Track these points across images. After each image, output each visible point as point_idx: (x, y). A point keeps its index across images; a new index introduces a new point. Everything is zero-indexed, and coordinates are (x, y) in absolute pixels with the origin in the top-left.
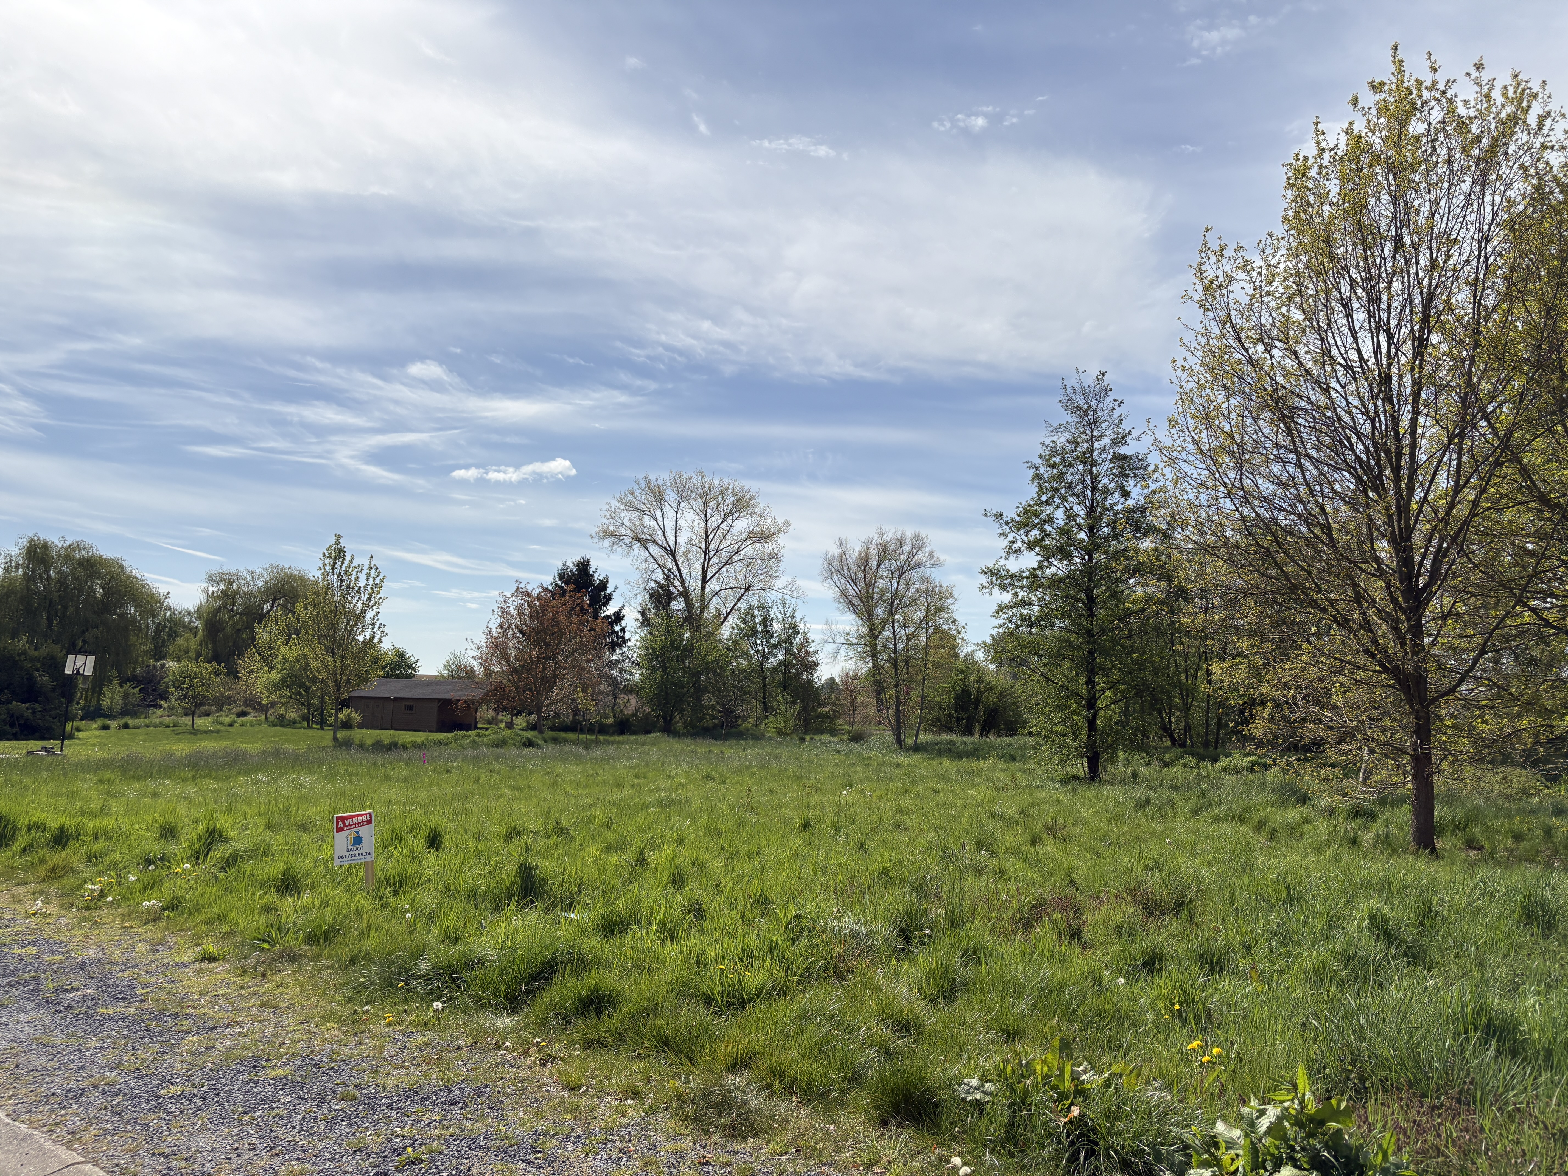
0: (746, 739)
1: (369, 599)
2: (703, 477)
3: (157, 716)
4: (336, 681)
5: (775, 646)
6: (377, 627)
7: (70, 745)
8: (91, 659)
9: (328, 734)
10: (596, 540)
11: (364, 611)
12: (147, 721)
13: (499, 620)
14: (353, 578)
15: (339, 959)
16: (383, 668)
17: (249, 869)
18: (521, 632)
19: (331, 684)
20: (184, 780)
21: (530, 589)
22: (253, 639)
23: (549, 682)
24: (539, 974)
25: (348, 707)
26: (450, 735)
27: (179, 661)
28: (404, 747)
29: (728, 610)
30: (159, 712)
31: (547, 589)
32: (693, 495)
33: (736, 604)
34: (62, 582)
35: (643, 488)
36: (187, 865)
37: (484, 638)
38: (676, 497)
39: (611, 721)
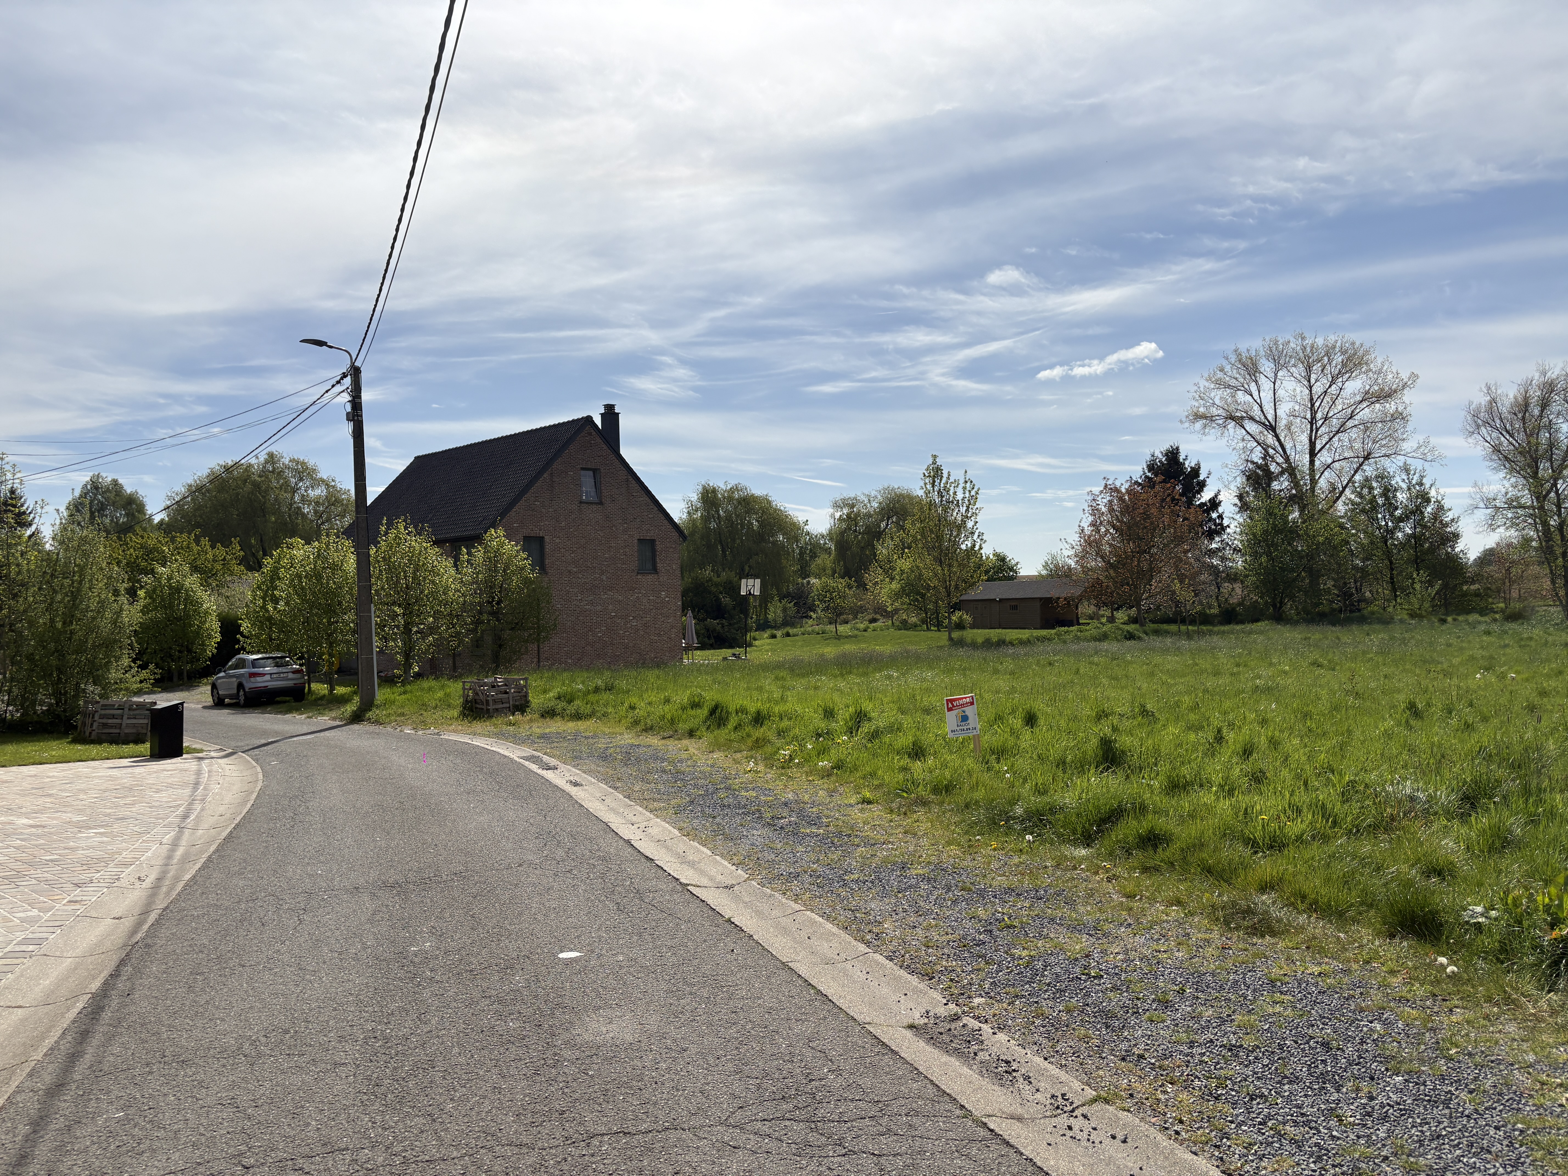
0: (1370, 623)
1: (967, 510)
2: (1303, 339)
3: (809, 625)
4: (946, 588)
5: (1401, 519)
6: (976, 535)
7: (751, 652)
8: (758, 582)
9: (944, 635)
10: (1187, 425)
11: (964, 522)
12: (802, 630)
13: (1091, 519)
14: (951, 492)
15: (957, 806)
16: (987, 572)
17: (887, 740)
18: (1114, 527)
19: (942, 590)
20: (835, 677)
21: (1118, 484)
22: (875, 555)
23: (1148, 575)
24: (1109, 817)
25: (959, 610)
26: (1053, 631)
27: (820, 578)
28: (1011, 643)
29: (1345, 483)
30: (810, 622)
31: (1136, 483)
32: (1293, 361)
33: (1354, 475)
34: (728, 518)
35: (1233, 362)
36: (845, 738)
37: (1076, 537)
38: (1273, 366)
39: (1215, 611)
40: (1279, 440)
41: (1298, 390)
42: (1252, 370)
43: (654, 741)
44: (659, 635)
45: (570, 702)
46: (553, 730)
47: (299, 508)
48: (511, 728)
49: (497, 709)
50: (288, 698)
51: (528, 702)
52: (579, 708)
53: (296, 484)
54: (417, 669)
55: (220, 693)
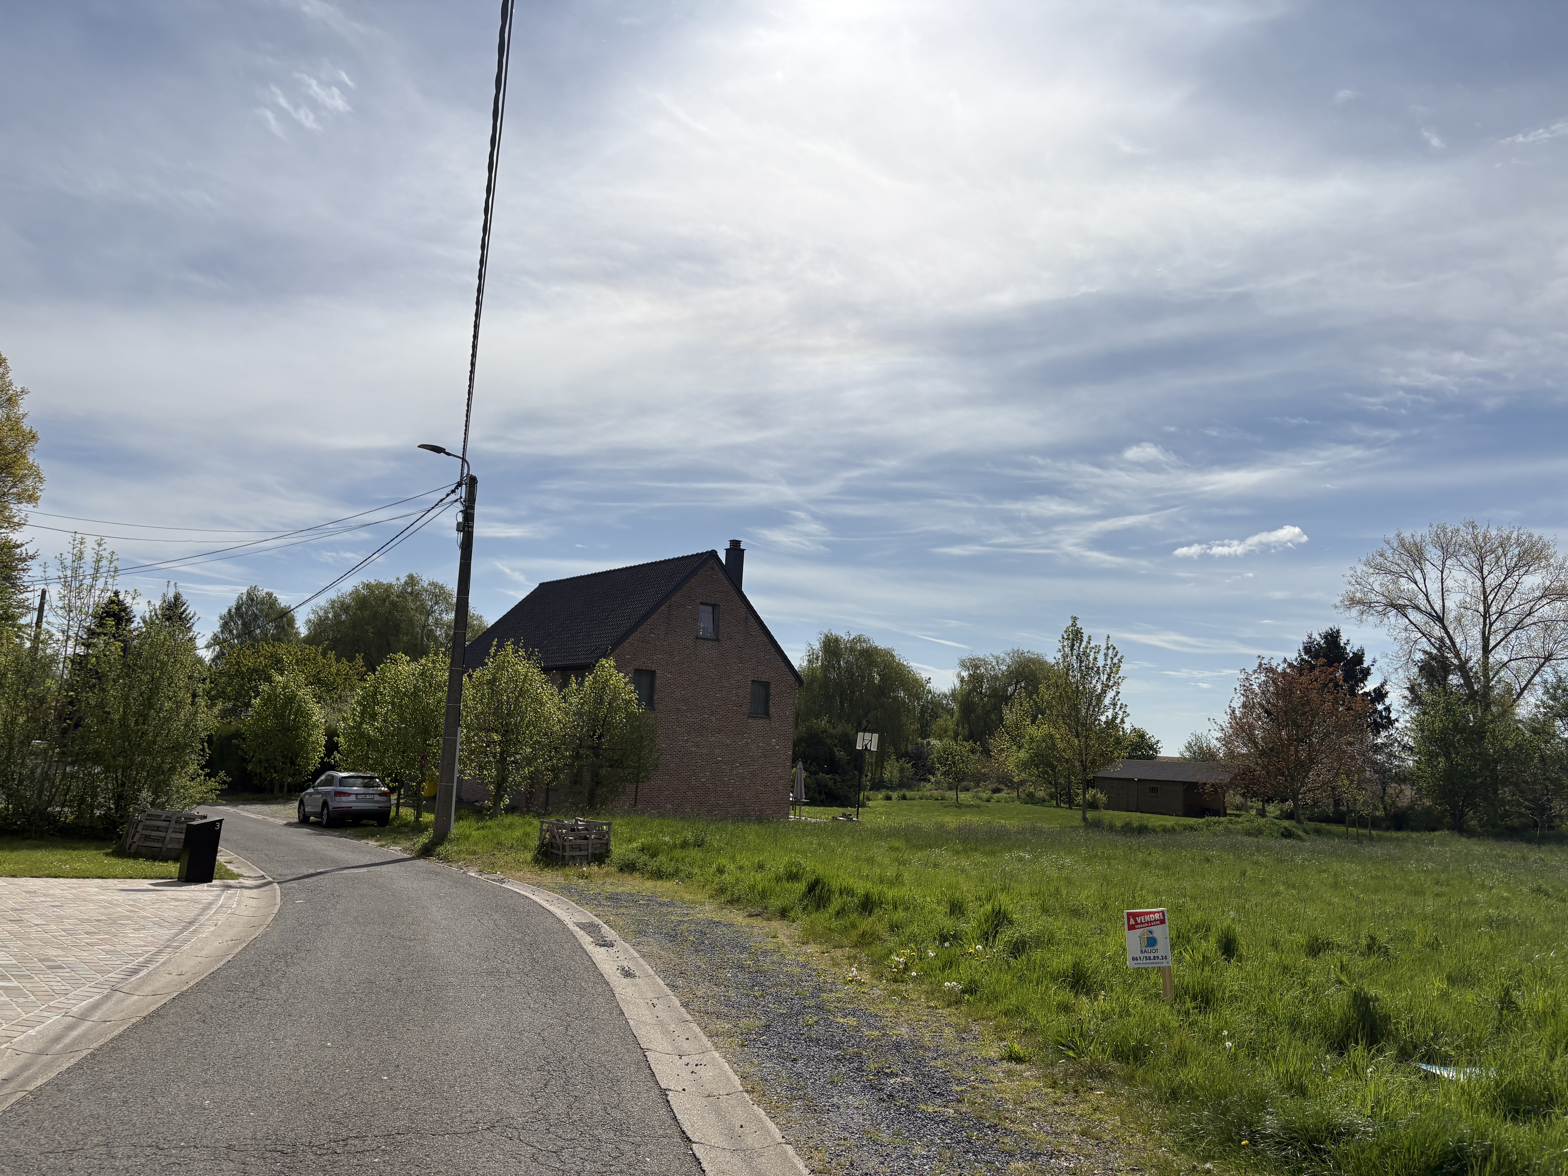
1: (1108, 679)
2: (1474, 527)
3: (927, 789)
4: (1082, 762)
6: (1118, 707)
7: (863, 813)
8: (876, 736)
9: (1078, 814)
10: (1342, 609)
11: (1104, 691)
12: (920, 793)
13: (1242, 699)
14: (1091, 658)
15: (1158, 1088)
16: (1126, 749)
17: (1038, 958)
18: (1266, 711)
19: (1077, 764)
20: (958, 852)
21: (1273, 665)
22: (1001, 719)
23: (1304, 767)
25: (1093, 787)
26: (1201, 820)
27: (941, 740)
28: (1154, 831)
29: (1523, 685)
30: (928, 785)
31: (1290, 665)
32: (1463, 551)
33: (1533, 677)
34: (849, 670)
35: (1395, 547)
36: (979, 947)
37: (1227, 718)
38: (1440, 553)
39: (1380, 813)
40: (1447, 633)
41: (1470, 581)
42: (1417, 556)
43: (737, 917)
44: (766, 786)
45: (653, 856)
46: (627, 889)
47: (431, 630)
48: (582, 882)
49: (573, 857)
50: (371, 822)
51: (608, 851)
52: (661, 863)
53: (432, 607)
54: (507, 801)
55: (307, 809)
